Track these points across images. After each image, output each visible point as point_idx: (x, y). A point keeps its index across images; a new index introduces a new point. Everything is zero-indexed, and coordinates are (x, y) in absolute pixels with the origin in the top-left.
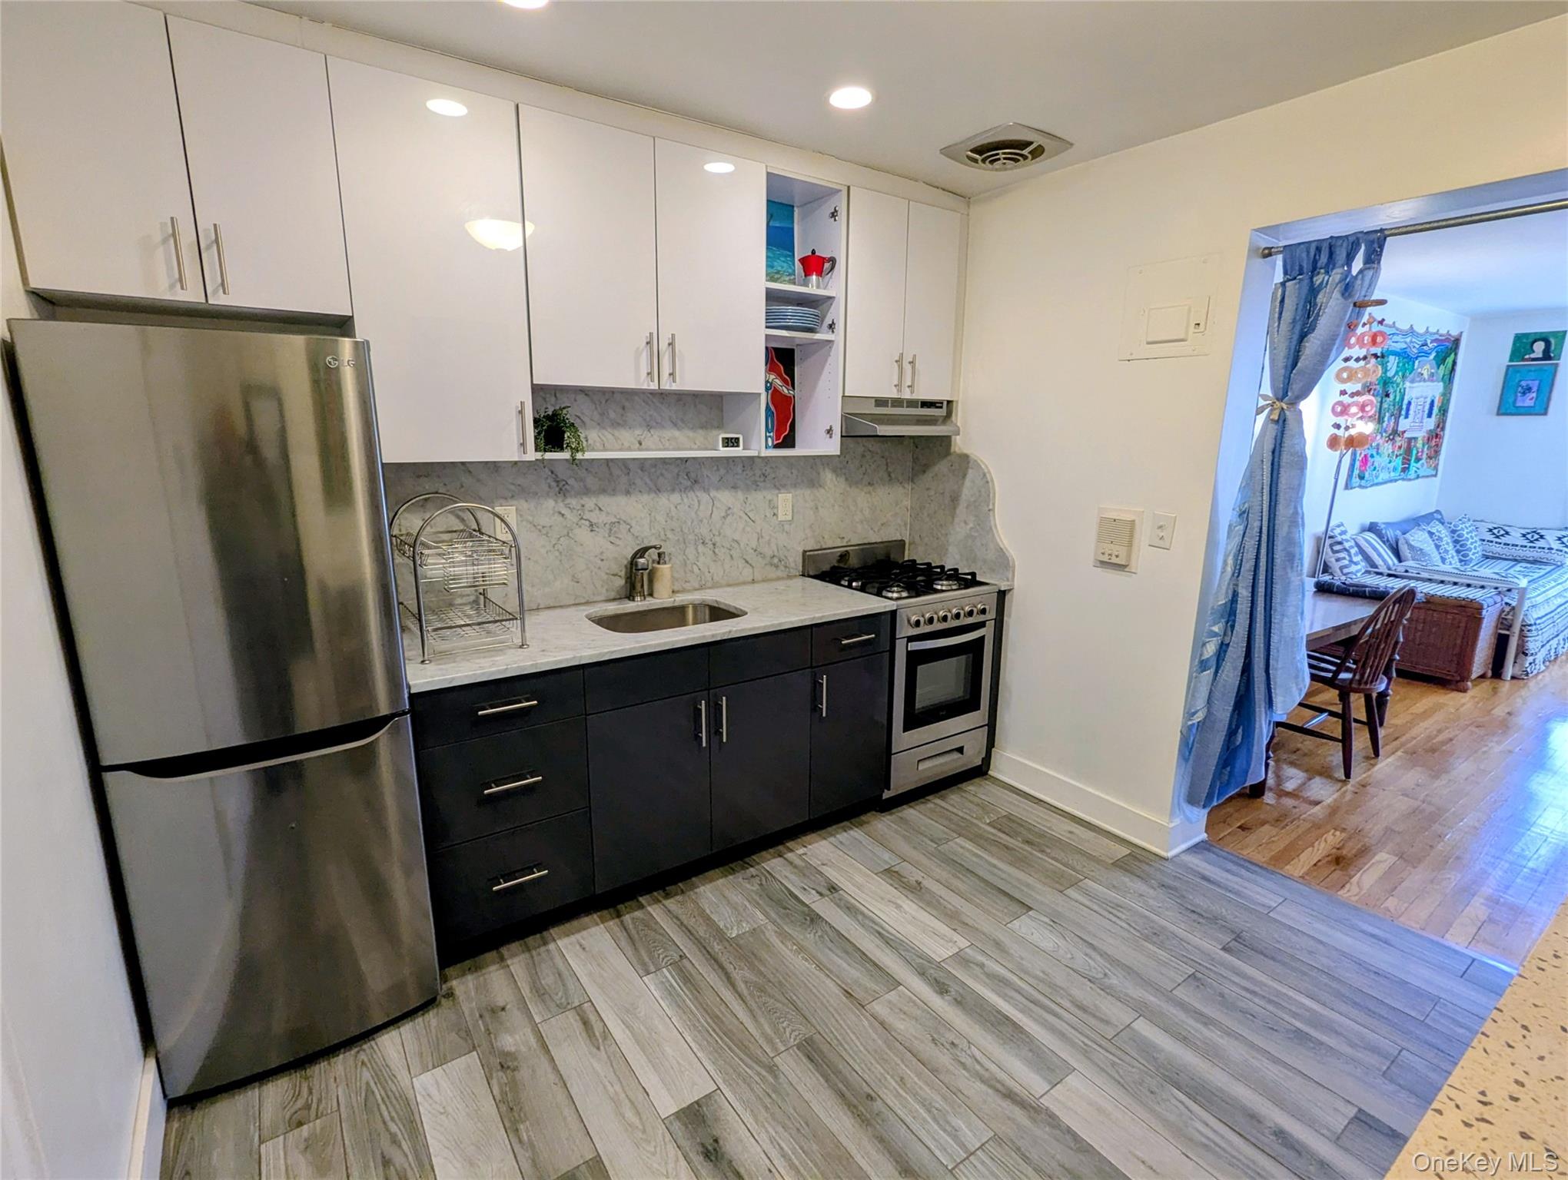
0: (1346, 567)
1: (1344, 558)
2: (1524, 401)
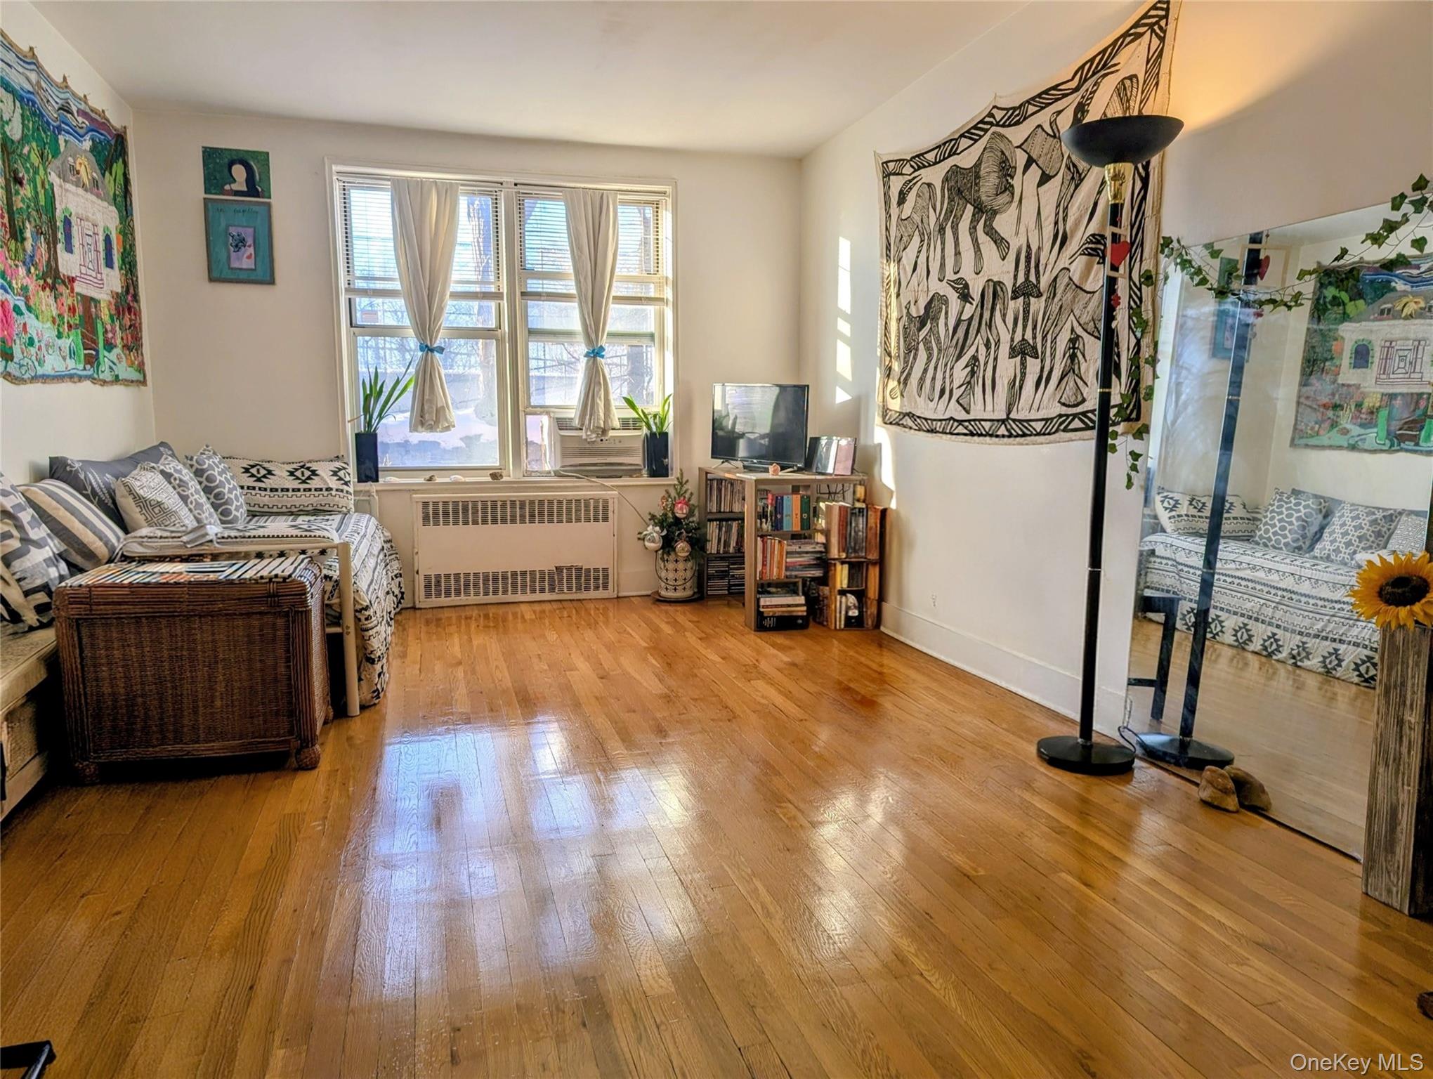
2: (239, 259)
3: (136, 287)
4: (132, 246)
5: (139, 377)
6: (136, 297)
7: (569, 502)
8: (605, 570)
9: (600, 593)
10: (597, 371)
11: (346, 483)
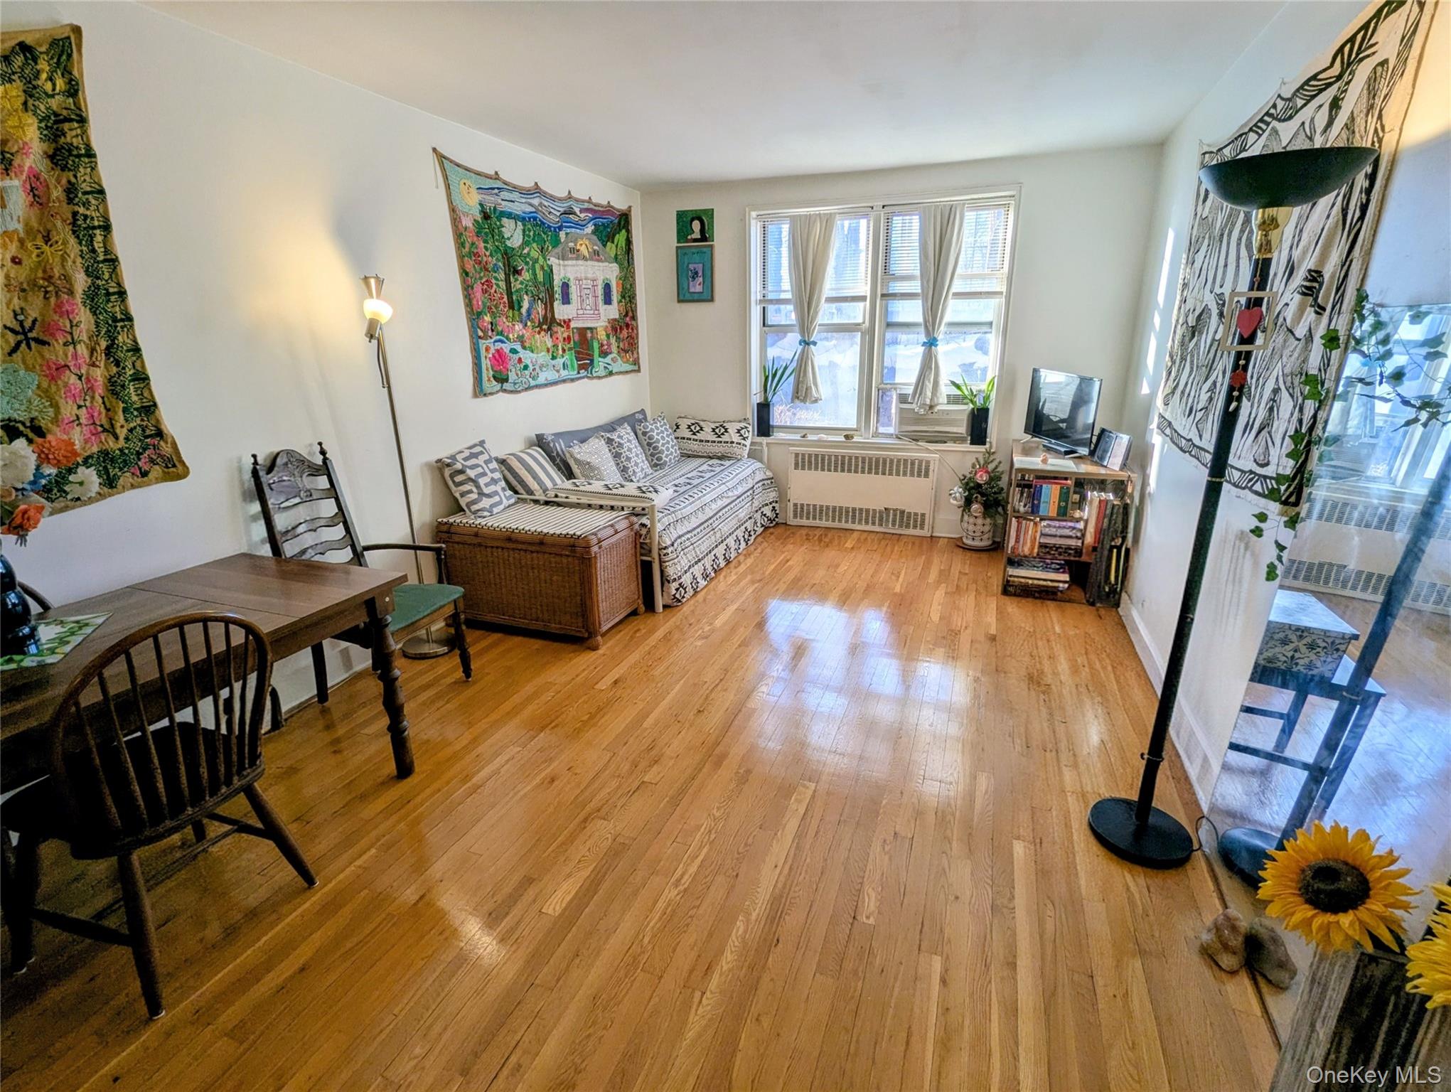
0: (474, 502)
1: (470, 492)
2: (694, 286)
3: (634, 311)
4: (633, 285)
5: (636, 368)
6: (634, 318)
7: (899, 461)
8: (923, 515)
9: (918, 532)
10: (931, 357)
11: (744, 439)
